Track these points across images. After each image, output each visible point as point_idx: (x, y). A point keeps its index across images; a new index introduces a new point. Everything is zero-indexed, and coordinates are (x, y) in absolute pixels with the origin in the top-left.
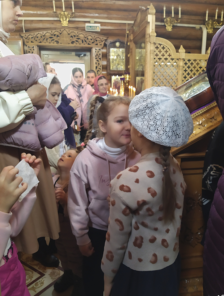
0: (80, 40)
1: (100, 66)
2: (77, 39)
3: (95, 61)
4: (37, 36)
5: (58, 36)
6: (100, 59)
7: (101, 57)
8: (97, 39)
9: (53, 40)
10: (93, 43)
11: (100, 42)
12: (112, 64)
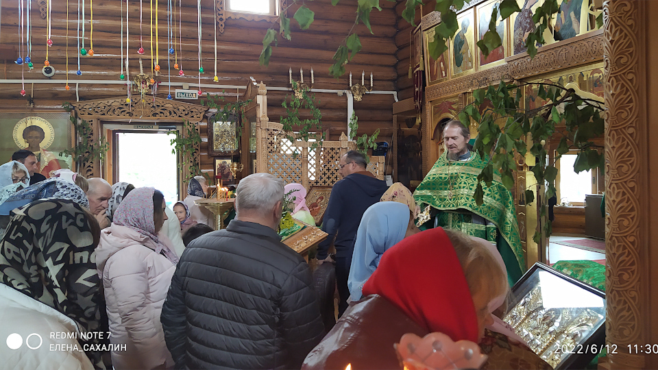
0: (166, 111)
1: (198, 146)
2: (162, 109)
5: (131, 106)
7: (198, 132)
8: (192, 110)
9: (124, 111)
10: (186, 115)
12: (215, 143)
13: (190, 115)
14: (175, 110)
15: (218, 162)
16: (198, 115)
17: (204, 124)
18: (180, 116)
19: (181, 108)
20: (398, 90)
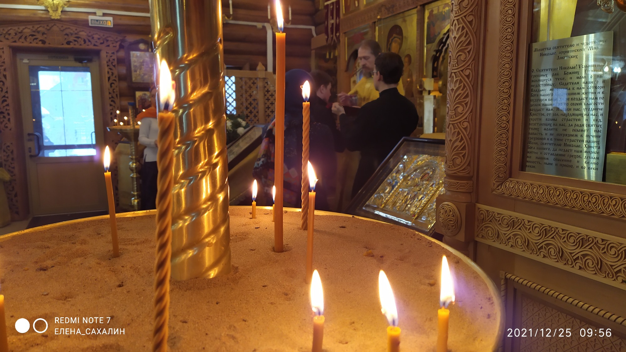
0: (80, 39)
1: (116, 77)
2: (76, 37)
3: (107, 69)
4: (9, 32)
5: (43, 34)
6: (114, 66)
7: (115, 63)
8: (108, 39)
9: (36, 39)
10: (101, 43)
11: (113, 43)
12: (134, 74)
13: (106, 44)
14: (90, 39)
15: (138, 94)
16: (114, 45)
17: (122, 54)
18: (95, 45)
19: (96, 36)
20: (316, 25)
